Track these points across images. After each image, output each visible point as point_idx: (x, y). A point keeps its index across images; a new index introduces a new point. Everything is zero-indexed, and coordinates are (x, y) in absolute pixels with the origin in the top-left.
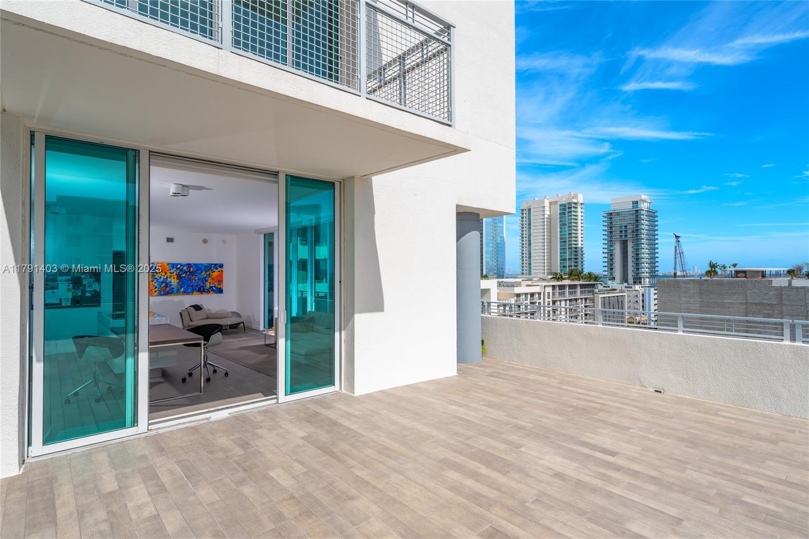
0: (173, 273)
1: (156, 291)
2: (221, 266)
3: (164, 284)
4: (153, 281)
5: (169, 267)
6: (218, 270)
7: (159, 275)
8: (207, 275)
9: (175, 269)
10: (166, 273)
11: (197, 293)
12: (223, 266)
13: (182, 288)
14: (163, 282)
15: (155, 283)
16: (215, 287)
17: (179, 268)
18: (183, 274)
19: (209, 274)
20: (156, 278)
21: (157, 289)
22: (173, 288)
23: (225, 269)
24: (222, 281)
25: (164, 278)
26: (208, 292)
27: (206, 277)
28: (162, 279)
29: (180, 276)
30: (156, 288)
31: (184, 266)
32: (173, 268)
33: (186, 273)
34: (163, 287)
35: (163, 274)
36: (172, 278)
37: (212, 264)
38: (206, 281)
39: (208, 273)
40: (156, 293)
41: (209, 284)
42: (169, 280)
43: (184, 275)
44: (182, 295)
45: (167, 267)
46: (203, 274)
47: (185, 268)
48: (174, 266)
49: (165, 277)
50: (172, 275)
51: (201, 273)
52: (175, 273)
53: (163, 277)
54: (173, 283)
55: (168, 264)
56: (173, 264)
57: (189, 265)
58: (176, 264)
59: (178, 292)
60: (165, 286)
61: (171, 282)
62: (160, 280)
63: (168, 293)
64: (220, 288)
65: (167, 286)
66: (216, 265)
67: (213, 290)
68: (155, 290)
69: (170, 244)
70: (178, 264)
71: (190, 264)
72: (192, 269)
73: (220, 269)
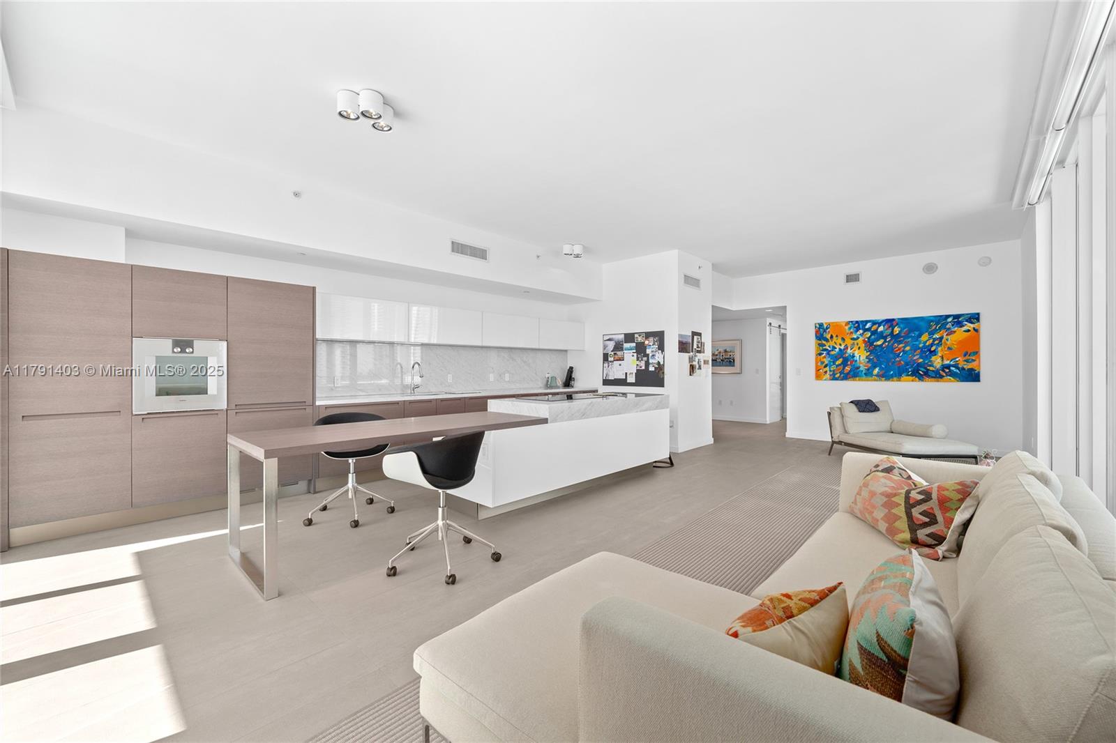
0: (858, 338)
1: (826, 372)
2: (975, 318)
3: (841, 360)
4: (820, 354)
5: (850, 328)
6: (965, 328)
7: (831, 343)
8: (934, 340)
9: (861, 331)
10: (843, 339)
11: (911, 378)
12: (978, 320)
13: (875, 367)
14: (836, 358)
15: (825, 357)
16: (956, 366)
17: (868, 330)
18: (878, 340)
19: (941, 338)
20: (826, 350)
21: (827, 369)
22: (858, 368)
23: (984, 325)
24: (977, 353)
25: (840, 349)
26: (937, 376)
27: (932, 345)
28: (837, 350)
29: (871, 344)
30: (826, 366)
31: (879, 324)
32: (857, 329)
33: (885, 338)
34: (840, 365)
35: (839, 341)
36: (856, 347)
37: (948, 316)
38: (934, 353)
39: (936, 336)
40: (828, 376)
41: (939, 360)
42: (849, 351)
43: (879, 343)
44: (875, 380)
45: (847, 328)
46: (925, 337)
47: (881, 329)
48: (858, 325)
49: (842, 347)
50: (856, 342)
51: (920, 336)
52: (861, 339)
53: (838, 347)
54: (857, 358)
55: (848, 323)
56: (857, 322)
57: (890, 322)
58: (862, 321)
59: (869, 373)
60: (842, 363)
61: (853, 356)
62: (833, 353)
63: (846, 377)
64: (972, 370)
65: (845, 363)
66: (957, 317)
67: (952, 374)
68: (825, 370)
69: (852, 285)
70: (867, 322)
71: (893, 320)
72: (897, 330)
73: (969, 326)
